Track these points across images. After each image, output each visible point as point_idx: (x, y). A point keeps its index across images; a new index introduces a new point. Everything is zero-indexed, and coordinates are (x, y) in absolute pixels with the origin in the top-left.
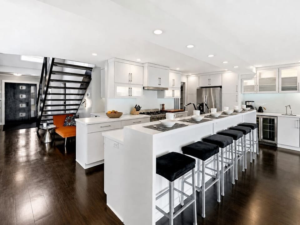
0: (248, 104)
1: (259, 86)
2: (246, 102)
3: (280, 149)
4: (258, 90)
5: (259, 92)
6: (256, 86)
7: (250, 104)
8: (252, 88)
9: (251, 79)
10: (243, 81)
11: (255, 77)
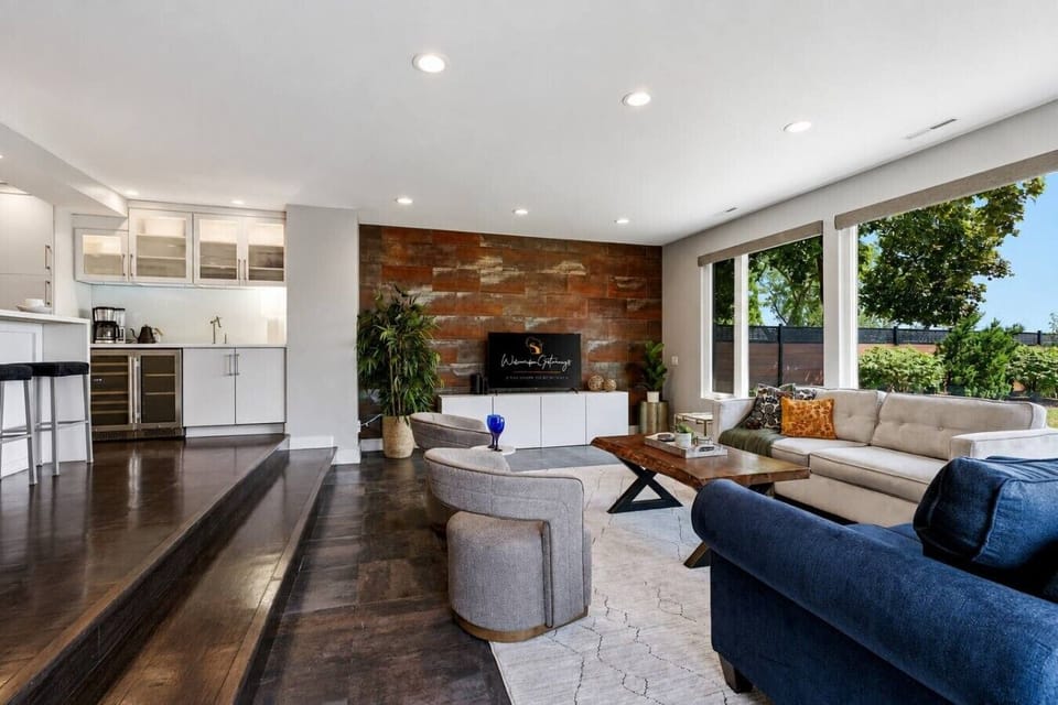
0: (99, 317)
1: (138, 259)
2: (94, 310)
3: (192, 441)
4: (134, 273)
5: (136, 279)
6: (126, 258)
7: (109, 315)
8: (113, 263)
9: (113, 235)
10: (82, 238)
11: (124, 226)
